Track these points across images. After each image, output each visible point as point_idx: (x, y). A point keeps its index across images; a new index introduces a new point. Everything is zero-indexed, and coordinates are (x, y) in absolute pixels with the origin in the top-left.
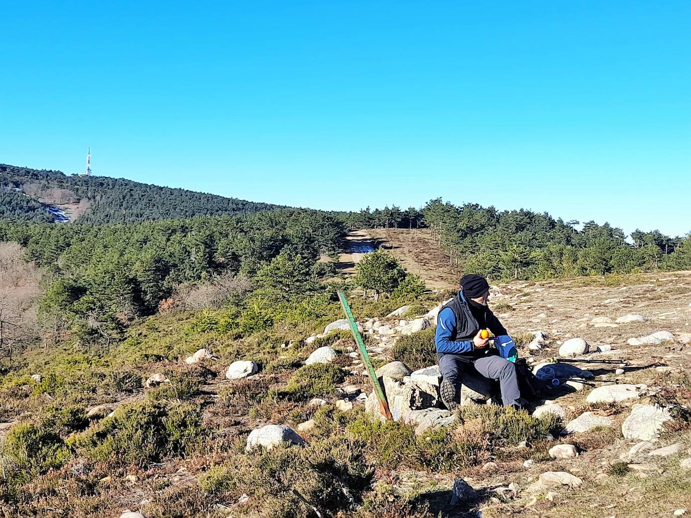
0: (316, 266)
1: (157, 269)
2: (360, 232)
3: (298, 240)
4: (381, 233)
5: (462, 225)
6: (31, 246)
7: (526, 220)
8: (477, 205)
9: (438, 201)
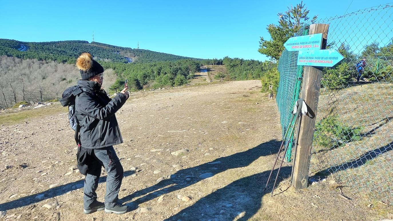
0: (188, 76)
1: (144, 77)
2: (205, 66)
3: (183, 68)
4: (211, 66)
5: (232, 64)
6: (116, 70)
7: (251, 62)
8: (238, 58)
9: (227, 57)
